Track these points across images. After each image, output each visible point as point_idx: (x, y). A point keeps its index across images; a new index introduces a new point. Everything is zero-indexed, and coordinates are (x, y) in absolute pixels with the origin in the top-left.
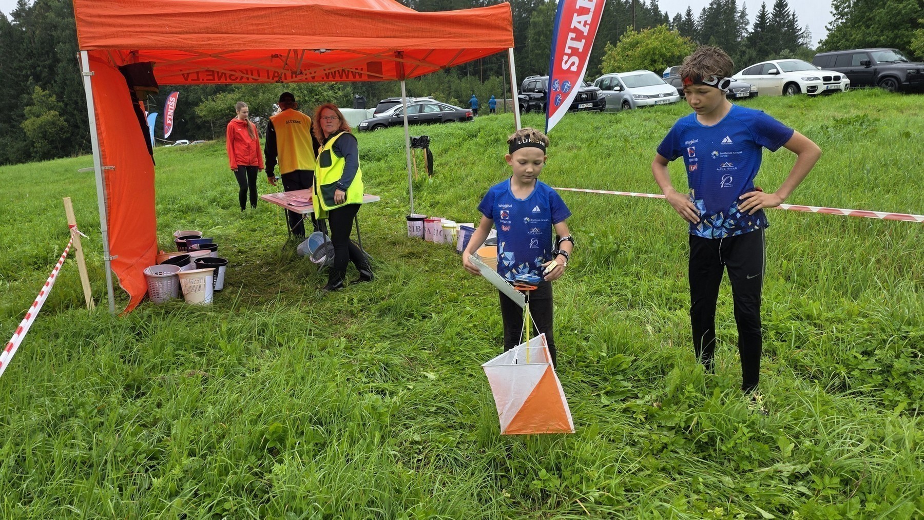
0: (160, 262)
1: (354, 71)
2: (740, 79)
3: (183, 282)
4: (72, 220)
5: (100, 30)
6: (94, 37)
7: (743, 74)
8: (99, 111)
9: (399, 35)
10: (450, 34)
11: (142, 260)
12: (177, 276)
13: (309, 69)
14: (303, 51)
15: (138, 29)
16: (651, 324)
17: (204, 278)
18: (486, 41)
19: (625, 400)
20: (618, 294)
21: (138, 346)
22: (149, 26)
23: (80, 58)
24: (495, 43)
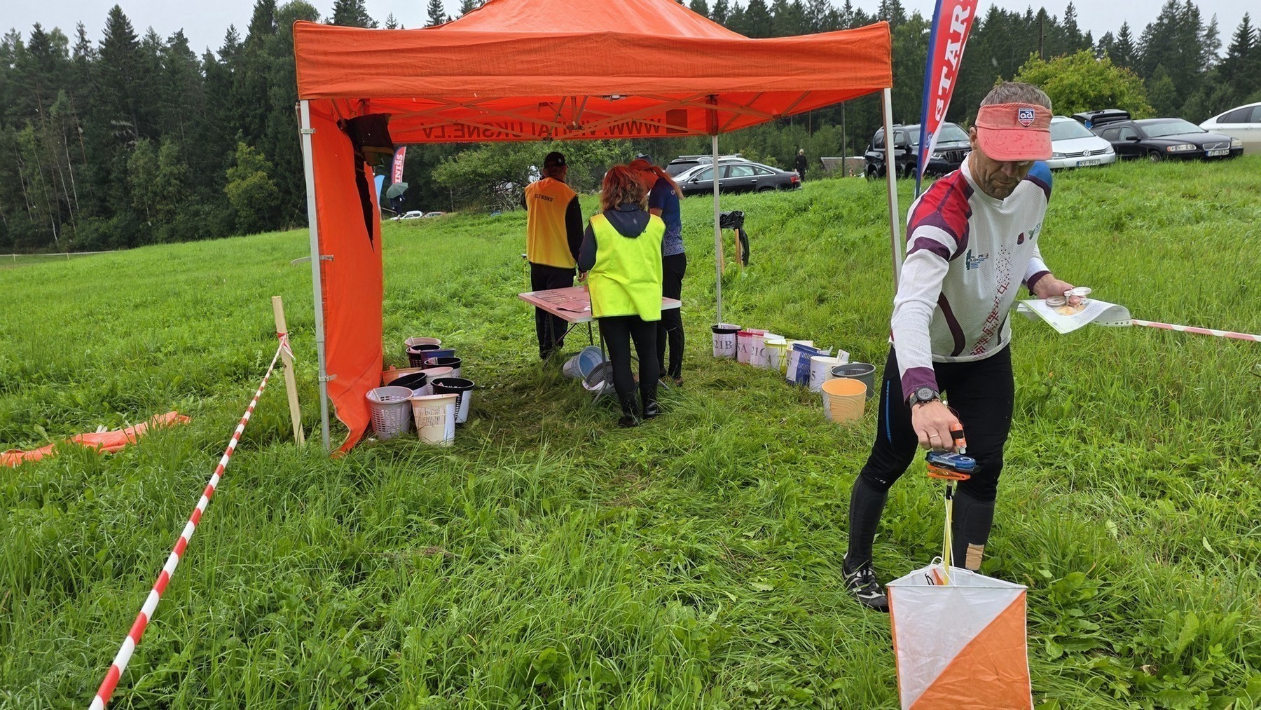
0: (387, 382)
1: (649, 122)
2: (1212, 129)
3: (416, 411)
4: (282, 327)
5: (326, 72)
6: (317, 83)
7: (1218, 121)
9: (724, 72)
10: (798, 69)
11: (363, 380)
12: (408, 402)
13: (588, 122)
14: (586, 97)
15: (374, 71)
16: (1113, 519)
17: (444, 407)
18: (851, 79)
19: (1088, 653)
20: (1052, 464)
21: (359, 504)
22: (387, 66)
23: (299, 110)
24: (864, 82)
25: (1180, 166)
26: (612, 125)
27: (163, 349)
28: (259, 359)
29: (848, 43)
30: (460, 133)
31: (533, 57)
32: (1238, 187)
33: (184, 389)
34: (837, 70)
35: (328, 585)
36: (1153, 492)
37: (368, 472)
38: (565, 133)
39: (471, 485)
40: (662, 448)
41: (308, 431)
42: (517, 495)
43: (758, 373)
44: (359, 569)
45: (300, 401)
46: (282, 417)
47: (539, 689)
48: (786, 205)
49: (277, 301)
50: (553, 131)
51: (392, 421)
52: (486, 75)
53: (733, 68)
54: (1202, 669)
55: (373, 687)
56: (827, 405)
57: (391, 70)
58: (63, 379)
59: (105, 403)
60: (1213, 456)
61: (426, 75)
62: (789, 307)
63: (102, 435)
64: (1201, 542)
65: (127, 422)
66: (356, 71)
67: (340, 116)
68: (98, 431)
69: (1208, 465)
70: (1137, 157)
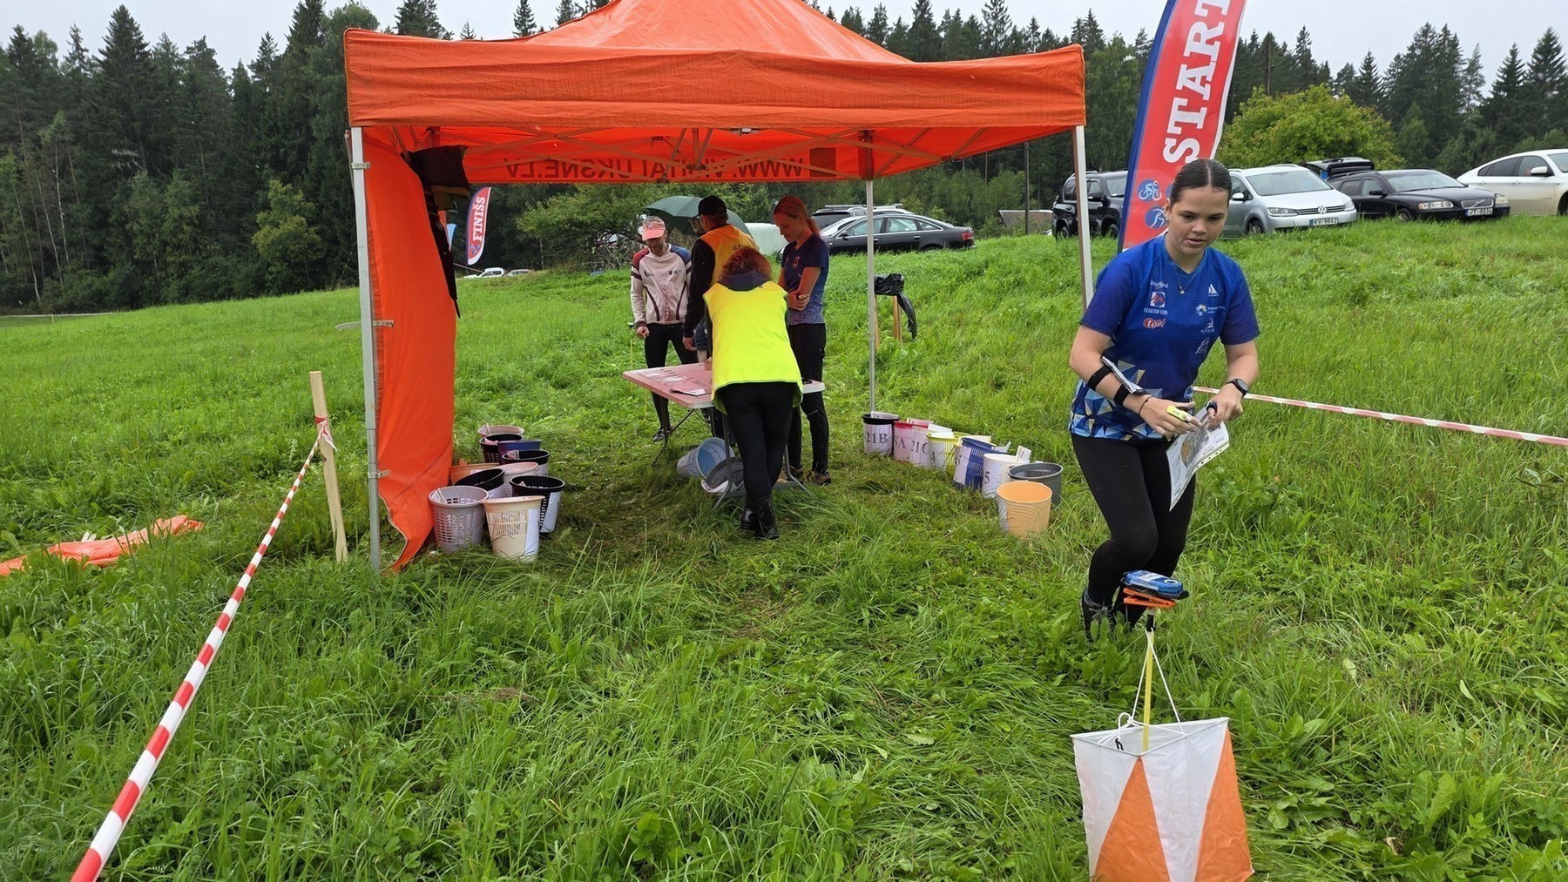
0: (454, 482)
1: (788, 163)
2: (1473, 182)
3: (491, 517)
4: (321, 410)
5: (384, 93)
6: (373, 106)
7: (1480, 174)
8: (375, 227)
10: (970, 101)
11: (425, 477)
12: (481, 506)
13: (713, 161)
14: (710, 130)
15: (444, 93)
16: (1351, 657)
17: (526, 512)
18: (1036, 114)
19: (1319, 823)
20: (1277, 590)
21: (415, 634)
22: (462, 86)
23: (350, 139)
24: (1051, 118)
25: (1434, 228)
26: (742, 165)
27: (170, 437)
28: (293, 450)
29: (1033, 70)
30: (553, 172)
31: (643, 79)
32: (1506, 254)
33: (196, 487)
34: (1019, 103)
35: (372, 736)
36: (1400, 624)
37: (428, 593)
38: (684, 174)
39: (558, 611)
40: (798, 566)
41: (352, 542)
42: (615, 623)
43: (919, 474)
44: (412, 715)
45: (342, 504)
46: (319, 523)
47: (638, 866)
48: (955, 267)
49: (316, 377)
50: (669, 172)
51: (460, 529)
52: (586, 100)
53: (893, 97)
54: (1459, 843)
55: (427, 866)
56: (1003, 515)
57: (466, 92)
58: (41, 473)
59: (94, 505)
60: (1473, 581)
61: (510, 99)
62: (959, 392)
63: (89, 545)
64: (1458, 686)
65: (121, 529)
66: (423, 92)
67: (403, 146)
68: (84, 539)
69: (1467, 592)
70: (1383, 216)
